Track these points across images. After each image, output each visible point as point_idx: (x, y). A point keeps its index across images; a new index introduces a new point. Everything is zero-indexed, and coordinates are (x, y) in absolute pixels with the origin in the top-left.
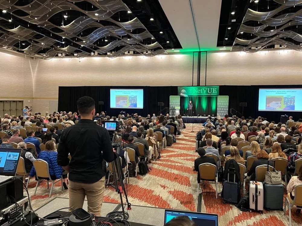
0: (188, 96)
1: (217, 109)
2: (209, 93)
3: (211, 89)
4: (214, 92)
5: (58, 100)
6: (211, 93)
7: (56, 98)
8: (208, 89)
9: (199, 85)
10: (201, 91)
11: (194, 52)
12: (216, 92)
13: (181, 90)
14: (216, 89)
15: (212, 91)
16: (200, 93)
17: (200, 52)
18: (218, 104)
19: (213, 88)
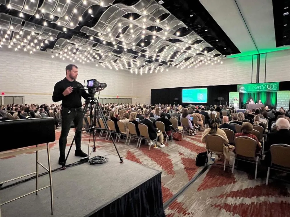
0: (247, 92)
1: (277, 103)
2: (268, 89)
3: (271, 85)
4: (273, 88)
5: (150, 98)
6: (270, 89)
7: (149, 97)
8: (268, 85)
9: (258, 82)
10: (259, 88)
11: (253, 55)
12: (276, 88)
13: (240, 87)
14: (276, 85)
15: (272, 88)
16: (259, 89)
17: (259, 54)
18: (277, 98)
19: (272, 84)
